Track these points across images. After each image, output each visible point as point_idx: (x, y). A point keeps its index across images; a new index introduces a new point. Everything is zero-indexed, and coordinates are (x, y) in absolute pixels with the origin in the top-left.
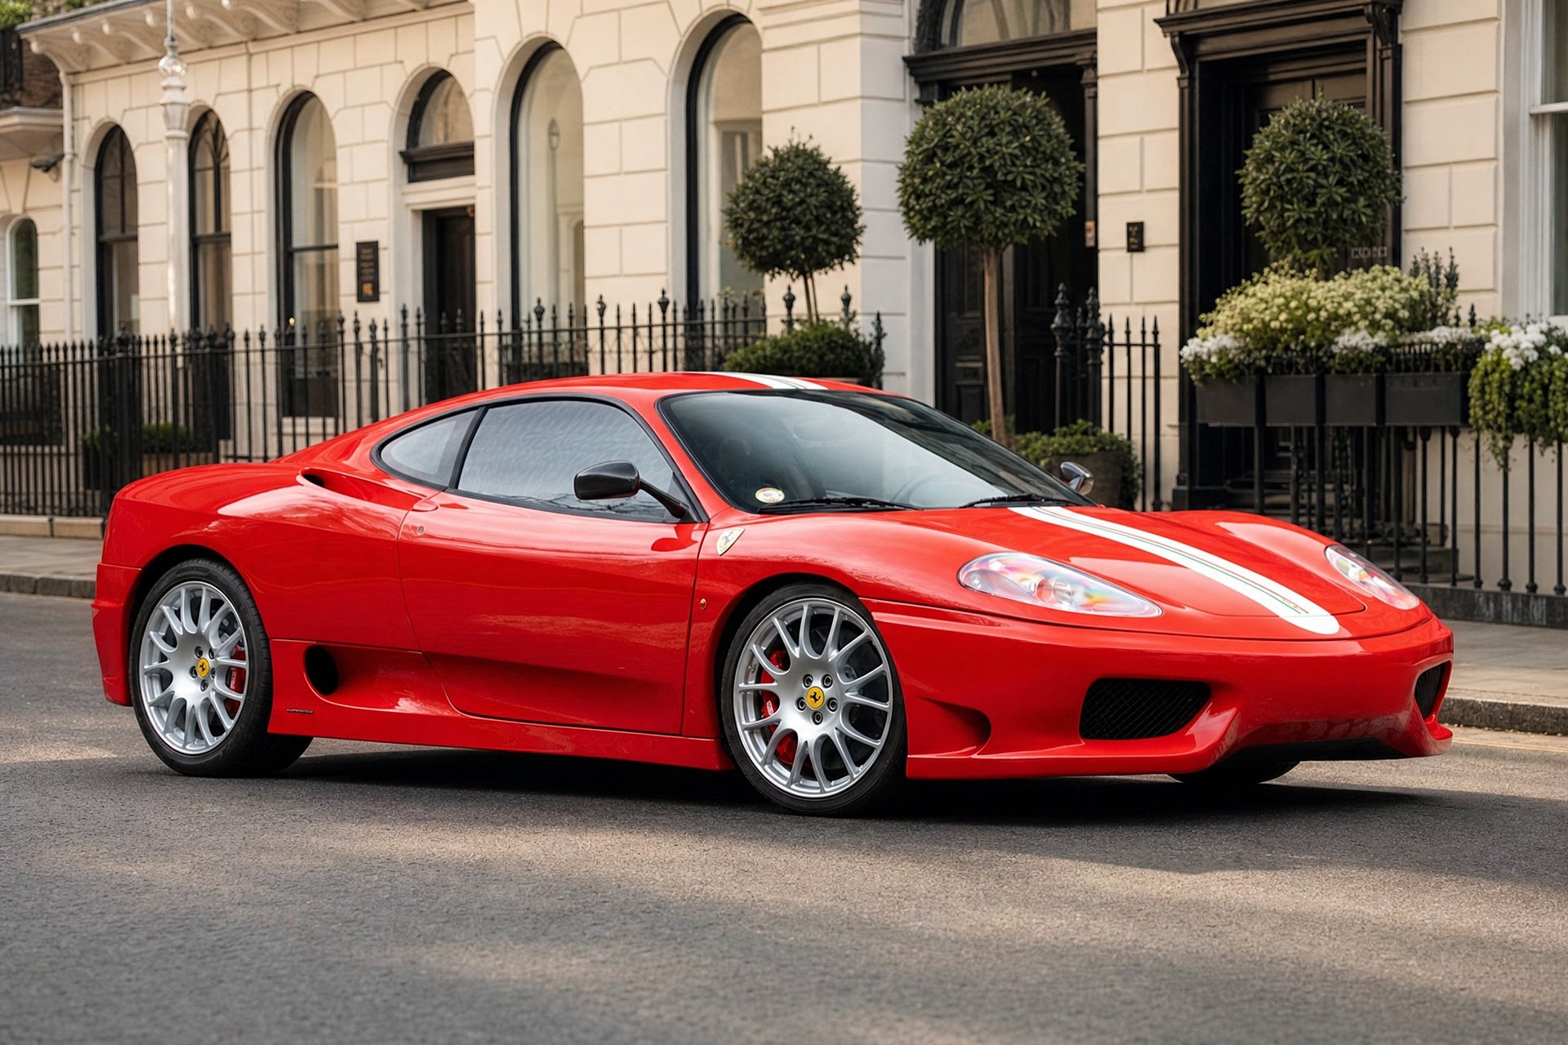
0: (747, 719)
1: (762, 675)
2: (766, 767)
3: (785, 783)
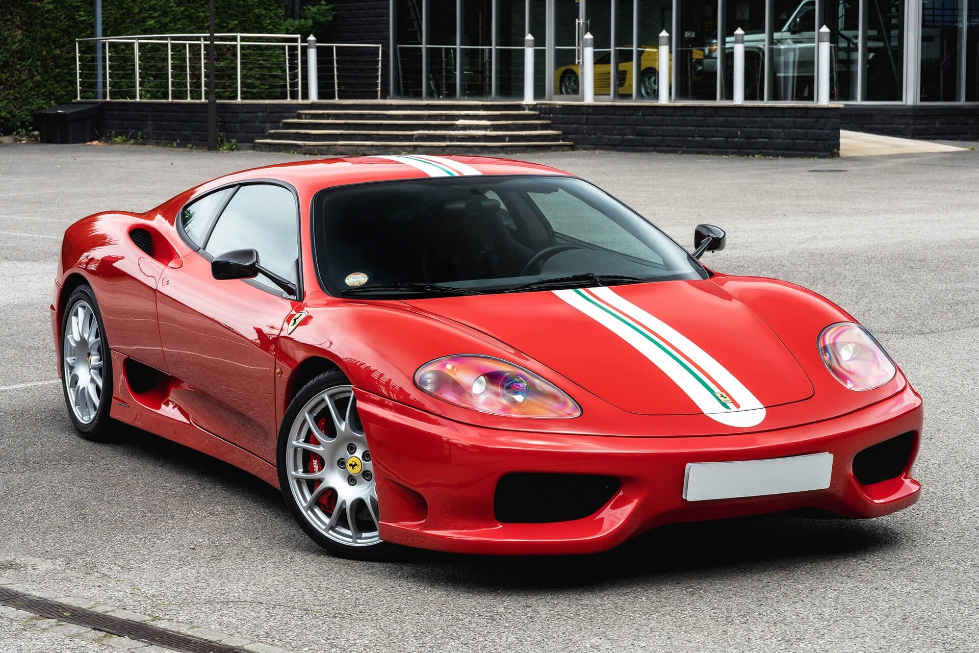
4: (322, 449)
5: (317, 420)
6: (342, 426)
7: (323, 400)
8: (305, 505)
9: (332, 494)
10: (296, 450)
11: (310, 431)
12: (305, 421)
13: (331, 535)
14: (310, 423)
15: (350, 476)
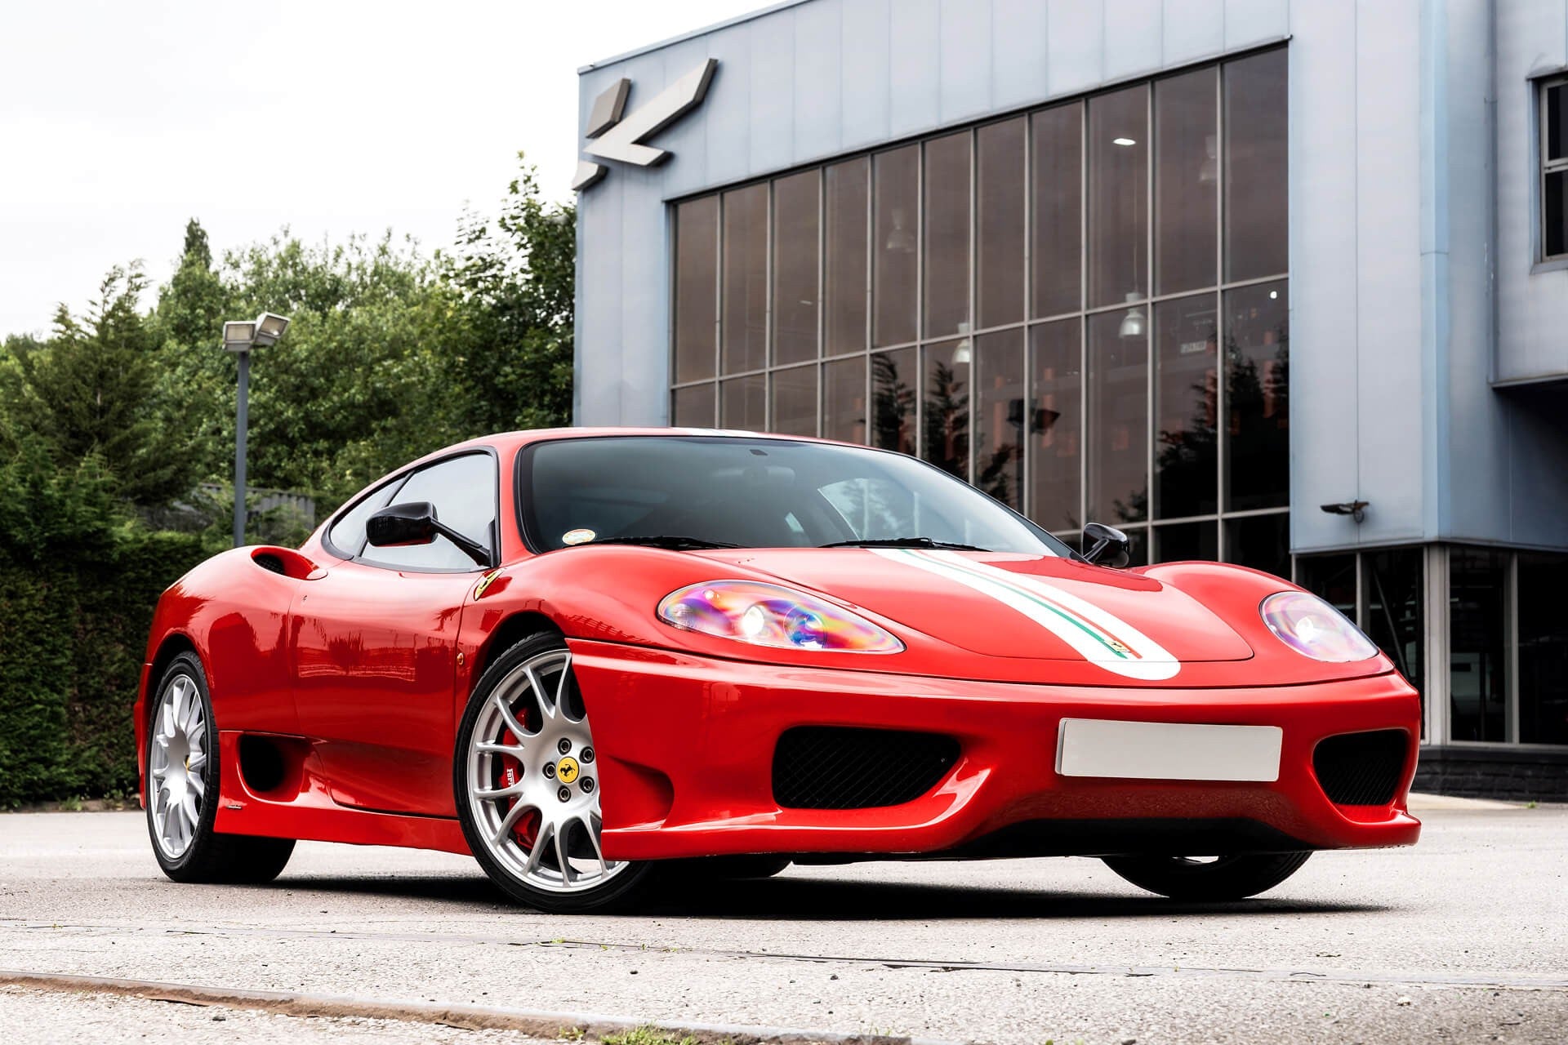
0: (481, 785)
1: (505, 736)
2: (499, 848)
3: (520, 868)
4: (521, 748)
5: (514, 710)
6: (551, 713)
7: (524, 677)
8: (493, 837)
9: (533, 815)
10: (481, 758)
11: (504, 726)
12: (496, 711)
13: (531, 879)
14: (505, 714)
15: (563, 787)
